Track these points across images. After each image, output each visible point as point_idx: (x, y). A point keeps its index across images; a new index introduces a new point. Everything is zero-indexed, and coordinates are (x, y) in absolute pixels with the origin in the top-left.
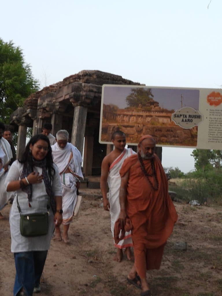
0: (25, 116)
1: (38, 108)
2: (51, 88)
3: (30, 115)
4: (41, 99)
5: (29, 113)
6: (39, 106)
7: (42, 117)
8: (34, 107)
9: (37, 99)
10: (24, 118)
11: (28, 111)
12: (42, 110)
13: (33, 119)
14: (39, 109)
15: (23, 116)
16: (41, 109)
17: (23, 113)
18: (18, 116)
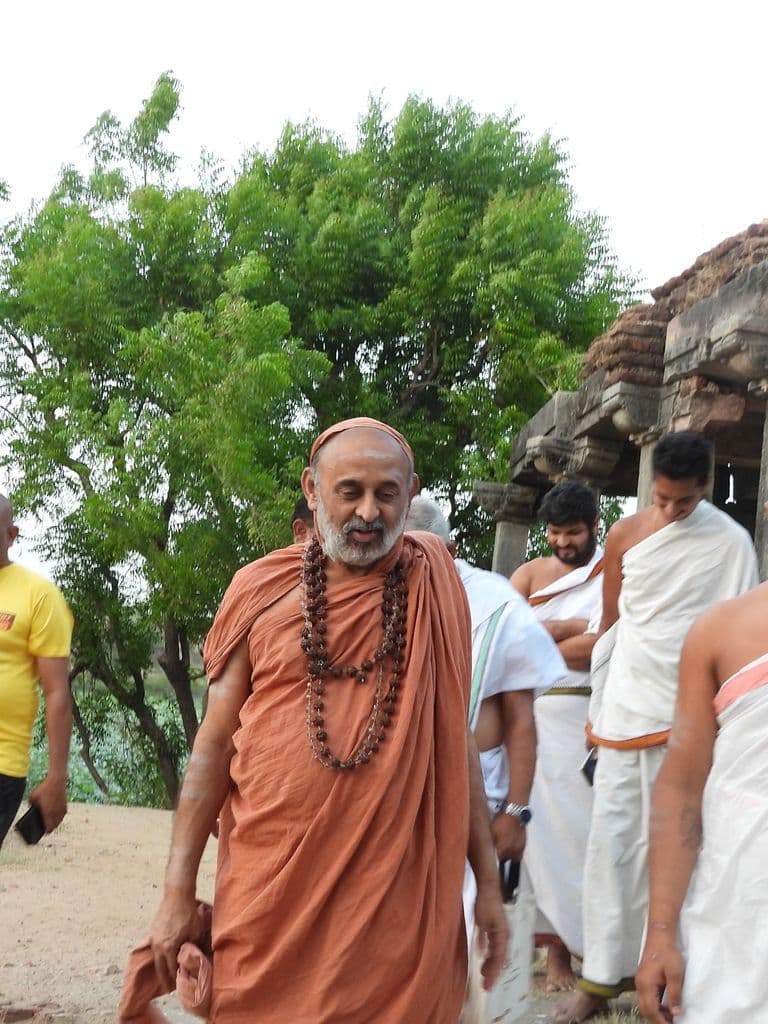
0: (590, 433)
1: (669, 373)
2: (758, 240)
3: (621, 419)
4: (685, 324)
5: (616, 409)
6: (671, 362)
7: (694, 423)
8: (643, 373)
9: (661, 324)
10: (585, 442)
11: (612, 394)
12: (693, 383)
13: (639, 441)
14: (671, 382)
15: (577, 432)
16: (687, 376)
17: (580, 417)
18: (556, 434)
